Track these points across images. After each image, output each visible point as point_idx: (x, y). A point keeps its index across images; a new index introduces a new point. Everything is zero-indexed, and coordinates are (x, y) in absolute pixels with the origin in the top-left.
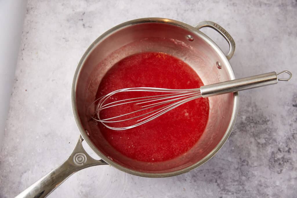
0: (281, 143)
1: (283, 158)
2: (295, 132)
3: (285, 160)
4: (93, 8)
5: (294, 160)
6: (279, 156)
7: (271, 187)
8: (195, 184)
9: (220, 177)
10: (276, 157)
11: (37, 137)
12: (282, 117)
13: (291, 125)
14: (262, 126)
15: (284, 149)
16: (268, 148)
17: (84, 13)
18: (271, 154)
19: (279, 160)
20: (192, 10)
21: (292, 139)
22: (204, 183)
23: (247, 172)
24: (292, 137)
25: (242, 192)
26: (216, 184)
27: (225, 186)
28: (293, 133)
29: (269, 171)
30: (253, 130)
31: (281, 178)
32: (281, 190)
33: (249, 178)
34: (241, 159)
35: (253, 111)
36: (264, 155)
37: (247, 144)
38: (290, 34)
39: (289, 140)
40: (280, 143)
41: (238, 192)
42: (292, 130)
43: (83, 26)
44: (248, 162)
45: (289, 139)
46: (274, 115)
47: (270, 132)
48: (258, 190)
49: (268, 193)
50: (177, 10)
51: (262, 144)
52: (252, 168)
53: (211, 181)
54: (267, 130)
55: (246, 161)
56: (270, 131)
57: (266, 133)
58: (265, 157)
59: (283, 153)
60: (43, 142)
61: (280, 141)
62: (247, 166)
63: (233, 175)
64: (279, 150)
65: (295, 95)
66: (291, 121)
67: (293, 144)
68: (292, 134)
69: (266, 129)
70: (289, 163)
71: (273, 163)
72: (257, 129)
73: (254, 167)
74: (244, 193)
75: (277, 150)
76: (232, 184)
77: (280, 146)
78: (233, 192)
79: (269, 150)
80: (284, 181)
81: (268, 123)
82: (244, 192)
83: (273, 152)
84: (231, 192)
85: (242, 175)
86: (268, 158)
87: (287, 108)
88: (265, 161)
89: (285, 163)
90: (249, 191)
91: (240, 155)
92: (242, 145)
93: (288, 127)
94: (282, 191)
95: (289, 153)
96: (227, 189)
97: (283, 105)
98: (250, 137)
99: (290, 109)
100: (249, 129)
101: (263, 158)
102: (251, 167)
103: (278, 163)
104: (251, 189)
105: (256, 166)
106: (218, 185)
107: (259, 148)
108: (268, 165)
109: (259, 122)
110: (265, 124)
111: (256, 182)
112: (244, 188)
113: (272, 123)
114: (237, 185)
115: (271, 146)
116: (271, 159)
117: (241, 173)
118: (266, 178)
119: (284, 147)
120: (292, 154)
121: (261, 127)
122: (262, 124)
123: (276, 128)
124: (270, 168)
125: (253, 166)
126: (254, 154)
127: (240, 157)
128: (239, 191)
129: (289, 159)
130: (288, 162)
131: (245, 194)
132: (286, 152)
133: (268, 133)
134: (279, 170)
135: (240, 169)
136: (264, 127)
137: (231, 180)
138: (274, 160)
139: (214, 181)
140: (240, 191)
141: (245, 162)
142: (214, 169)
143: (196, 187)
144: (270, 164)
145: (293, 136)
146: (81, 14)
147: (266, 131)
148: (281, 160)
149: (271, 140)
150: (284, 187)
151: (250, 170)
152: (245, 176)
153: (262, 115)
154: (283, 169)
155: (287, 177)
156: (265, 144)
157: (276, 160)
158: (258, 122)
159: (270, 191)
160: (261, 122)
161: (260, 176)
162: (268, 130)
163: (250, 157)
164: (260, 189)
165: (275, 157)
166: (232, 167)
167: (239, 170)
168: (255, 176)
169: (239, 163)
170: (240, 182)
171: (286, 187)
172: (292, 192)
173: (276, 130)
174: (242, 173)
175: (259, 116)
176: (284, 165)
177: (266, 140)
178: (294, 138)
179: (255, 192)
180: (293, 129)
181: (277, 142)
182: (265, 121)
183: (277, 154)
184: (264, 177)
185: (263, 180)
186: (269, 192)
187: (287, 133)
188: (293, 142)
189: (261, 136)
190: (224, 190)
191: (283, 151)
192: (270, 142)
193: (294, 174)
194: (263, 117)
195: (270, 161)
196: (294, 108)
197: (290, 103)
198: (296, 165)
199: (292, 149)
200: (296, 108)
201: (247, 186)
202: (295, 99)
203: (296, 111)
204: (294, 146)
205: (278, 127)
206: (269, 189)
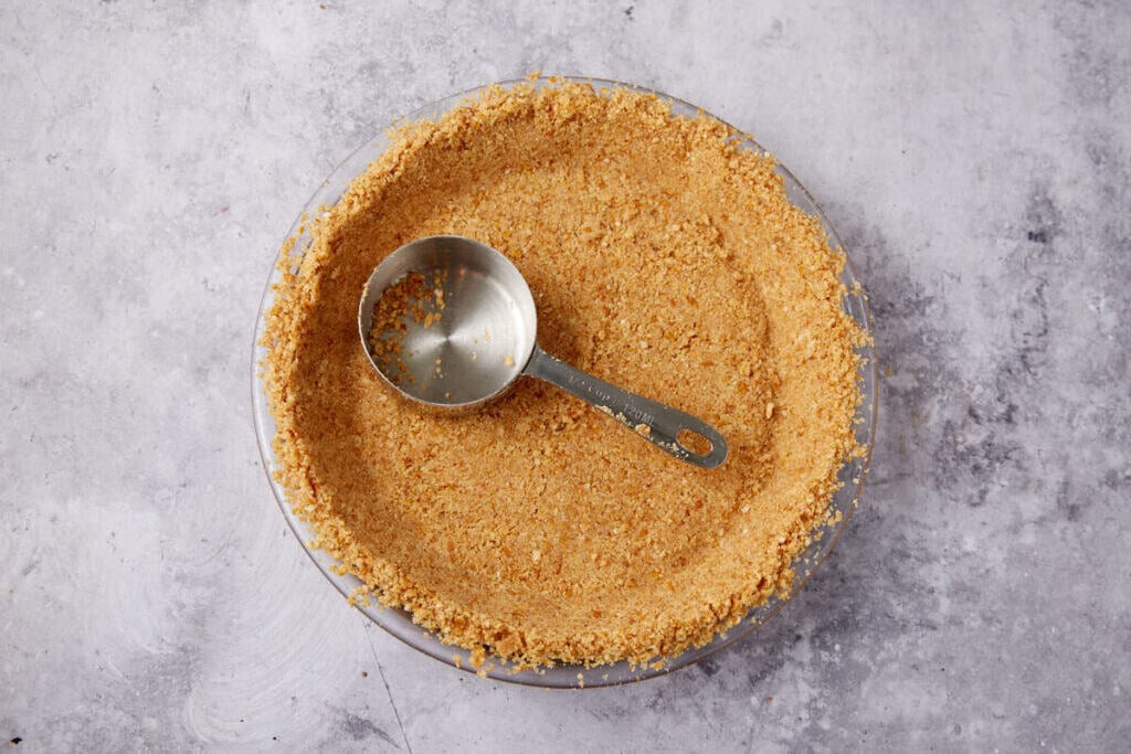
0: (978, 389)
1: (988, 444)
2: (1032, 342)
3: (997, 454)
5: (1031, 450)
6: (973, 437)
7: (943, 562)
10: (962, 443)
12: (984, 283)
13: (1016, 315)
14: (907, 322)
15: (989, 409)
16: (928, 407)
18: (940, 431)
19: (975, 455)
21: (1019, 372)
24: (1018, 365)
28: (1023, 346)
29: (934, 495)
31: (984, 524)
32: (982, 571)
35: (872, 265)
36: (915, 437)
39: (1008, 375)
40: (975, 385)
42: (1019, 336)
45: (1010, 371)
46: (952, 277)
47: (937, 344)
48: (891, 574)
49: (934, 584)
51: (906, 394)
54: (924, 337)
56: (936, 339)
57: (919, 352)
58: (918, 444)
59: (987, 424)
61: (977, 378)
64: (972, 413)
65: (1037, 194)
66: (1019, 300)
67: (1023, 389)
68: (1019, 350)
69: (921, 333)
70: (1013, 463)
71: (953, 464)
72: (884, 336)
73: (876, 484)
74: (837, 589)
75: (965, 413)
77: (974, 398)
79: (935, 414)
80: (993, 536)
81: (928, 310)
82: (838, 584)
83: (948, 422)
86: (932, 449)
87: (1005, 246)
88: (920, 459)
89: (998, 465)
90: (857, 577)
93: (1005, 323)
94: (988, 571)
95: (1010, 426)
97: (991, 236)
99: (1018, 249)
101: (913, 447)
103: (972, 464)
104: (865, 572)
105: (884, 481)
107: (895, 407)
108: (932, 474)
110: (917, 314)
111: (886, 543)
112: (834, 567)
113: (945, 306)
115: (941, 401)
116: (942, 448)
118: (925, 526)
119: (990, 403)
120: (1021, 428)
121: (901, 325)
122: (905, 316)
123: (958, 329)
124: (938, 485)
129: (1010, 447)
130: (1006, 458)
131: (840, 590)
132: (998, 420)
133: (927, 352)
134: (974, 492)
136: (911, 325)
138: (956, 452)
140: (822, 580)
144: (940, 471)
145: (1023, 357)
147: (920, 342)
148: (982, 453)
149: (939, 378)
150: (996, 557)
153: (907, 279)
154: (990, 486)
155: (1007, 518)
156: (918, 393)
157: (962, 453)
158: (889, 308)
159: (938, 577)
160: (900, 305)
161: (899, 518)
162: (929, 340)
164: (902, 568)
165: (956, 443)
168: (880, 519)
171: (1001, 556)
172: (1026, 575)
173: (959, 340)
175: (895, 284)
176: (993, 471)
177: (922, 375)
178: (1027, 366)
179: (882, 582)
180: (1025, 331)
181: (961, 384)
182: (918, 304)
183: (965, 432)
184: (915, 523)
185: (911, 536)
186: (937, 579)
187: (999, 349)
188: (1025, 381)
189: (899, 362)
191: (986, 418)
192: (935, 385)
193: (1032, 505)
194: (911, 285)
195: (939, 460)
196: (1033, 244)
197: (1017, 227)
198: (1037, 470)
199: (1021, 408)
200: (1041, 245)
201: (848, 560)
202: (1041, 210)
203: (1040, 256)
204: (1027, 398)
205: (967, 324)
206: (937, 568)
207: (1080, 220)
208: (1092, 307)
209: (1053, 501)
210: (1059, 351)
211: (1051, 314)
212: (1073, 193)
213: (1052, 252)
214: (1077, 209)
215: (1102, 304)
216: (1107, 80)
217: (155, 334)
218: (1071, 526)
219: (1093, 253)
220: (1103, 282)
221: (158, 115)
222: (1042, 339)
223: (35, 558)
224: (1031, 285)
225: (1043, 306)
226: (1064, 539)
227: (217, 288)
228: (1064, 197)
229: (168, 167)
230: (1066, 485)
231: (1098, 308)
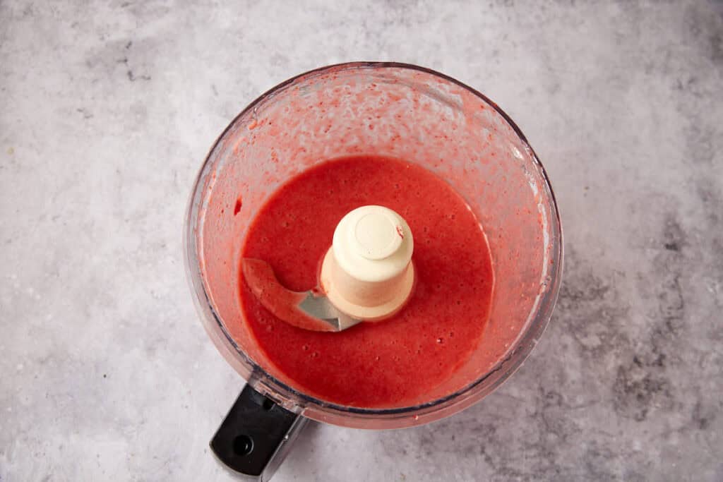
0: (640, 344)
1: (647, 380)
2: (674, 313)
3: (652, 386)
4: (151, 29)
5: (675, 383)
6: (638, 376)
7: (621, 457)
8: (430, 461)
9: (491, 440)
10: (630, 380)
11: (20, 367)
12: (640, 277)
13: (662, 296)
14: (592, 303)
15: (647, 357)
16: (607, 357)
17: (130, 44)
18: (614, 373)
19: (639, 387)
20: (402, 21)
21: (667, 333)
22: (453, 458)
23: (560, 422)
24: (665, 328)
25: (548, 472)
26: (484, 456)
27: (504, 462)
28: (667, 316)
29: (614, 415)
30: (568, 315)
31: (646, 432)
32: (646, 463)
33: (565, 436)
34: (542, 389)
35: (568, 268)
36: (600, 377)
37: (556, 353)
38: (649, 68)
39: (658, 335)
40: (637, 342)
41: (539, 474)
42: (665, 309)
43: (128, 77)
44: (560, 396)
45: (659, 332)
46: (619, 273)
47: (612, 317)
48: (589, 466)
49: (615, 472)
50: (364, 25)
51: (594, 350)
52: (572, 411)
53: (470, 450)
54: (604, 313)
55: (556, 394)
56: (612, 314)
57: (601, 322)
58: (602, 381)
59: (645, 367)
60: (36, 377)
61: (638, 337)
62: (558, 407)
63: (524, 432)
64: (636, 361)
65: (669, 221)
66: (663, 286)
67: (669, 344)
68: (665, 319)
69: (601, 310)
70: (662, 392)
71: (624, 394)
72: (578, 312)
73: (576, 408)
74: (554, 477)
75: (632, 361)
76: (522, 456)
77: (637, 350)
78: (525, 474)
79: (612, 362)
80: (652, 440)
81: (605, 295)
82: (554, 474)
83: (621, 367)
84: (522, 475)
85: (547, 430)
86: (610, 384)
87: (651, 253)
88: (604, 390)
89: (653, 394)
90: (567, 469)
91: (539, 379)
92: (543, 355)
93: (655, 303)
94: (649, 463)
95: (662, 368)
96: (511, 469)
97: (643, 248)
98: (562, 334)
99: (660, 256)
100: (559, 314)
101: (598, 383)
102: (569, 407)
103: (636, 394)
104: (572, 465)
105: (581, 406)
106: (488, 459)
107: (586, 358)
108: (613, 400)
109: (582, 293)
110: (598, 298)
111: (584, 446)
112: (552, 462)
113: (616, 293)
114: (535, 456)
115: (615, 353)
116: (617, 384)
117: (545, 426)
118: (608, 435)
119: (647, 354)
120: (669, 368)
121: (589, 306)
122: (591, 299)
123: (625, 307)
124: (616, 407)
125: (572, 405)
126: (573, 375)
127: (540, 384)
128: (540, 470)
129: (662, 381)
130: (660, 389)
131: (557, 478)
132: (653, 364)
133: (606, 322)
134: (639, 411)
135: (543, 415)
136: (595, 305)
137: (520, 446)
138: (626, 386)
139: (479, 449)
140: (544, 471)
141: (554, 396)
142: (475, 420)
143: (432, 469)
144: (616, 399)
145: (668, 324)
146: (123, 46)
147: (601, 316)
148: (643, 386)
149: (614, 338)
150: (654, 454)
151: (566, 415)
152: (555, 432)
153: (591, 276)
154: (649, 408)
155: (660, 428)
156: (601, 348)
157: (630, 388)
158: (580, 295)
159: (618, 467)
160: (587, 293)
161: (593, 430)
162: (607, 314)
163: (566, 385)
164: (595, 462)
165: (626, 380)
166: (522, 411)
167: (539, 418)
168: (580, 431)
169: (537, 399)
170: (544, 449)
171: (657, 453)
172: (674, 465)
173: (626, 312)
174: (547, 425)
175: (583, 280)
176: (650, 398)
177: (603, 337)
178: (671, 328)
179: (582, 471)
180: (669, 305)
181: (628, 342)
182: (598, 291)
183: (632, 373)
184: (602, 432)
185: (600, 440)
186: (617, 469)
187: (654, 318)
188: (670, 338)
189: (588, 329)
190: (503, 470)
191: (645, 364)
192: (612, 343)
193: (676, 420)
194: (593, 280)
195: (616, 391)
196: (668, 252)
197: (658, 242)
198: (679, 397)
199: (669, 357)
200: (673, 252)
201: (561, 458)
202: (672, 230)
203: (675, 259)
204: (672, 349)
205: (631, 303)
206: (617, 462)
207: (698, 236)
208: (711, 290)
209: (689, 417)
210: (692, 317)
211: (686, 294)
212: (692, 219)
213: (682, 256)
214: (695, 229)
215: (718, 287)
216: (710, 145)
217: (122, 327)
218: (702, 434)
219: (708, 256)
220: (717, 273)
221: (120, 187)
222: (681, 311)
223: (49, 473)
224: (670, 277)
225: (679, 290)
226: (697, 441)
227: (159, 296)
228: (686, 222)
229: (127, 221)
230: (698, 407)
231: (715, 291)
